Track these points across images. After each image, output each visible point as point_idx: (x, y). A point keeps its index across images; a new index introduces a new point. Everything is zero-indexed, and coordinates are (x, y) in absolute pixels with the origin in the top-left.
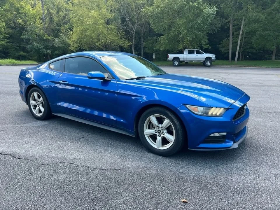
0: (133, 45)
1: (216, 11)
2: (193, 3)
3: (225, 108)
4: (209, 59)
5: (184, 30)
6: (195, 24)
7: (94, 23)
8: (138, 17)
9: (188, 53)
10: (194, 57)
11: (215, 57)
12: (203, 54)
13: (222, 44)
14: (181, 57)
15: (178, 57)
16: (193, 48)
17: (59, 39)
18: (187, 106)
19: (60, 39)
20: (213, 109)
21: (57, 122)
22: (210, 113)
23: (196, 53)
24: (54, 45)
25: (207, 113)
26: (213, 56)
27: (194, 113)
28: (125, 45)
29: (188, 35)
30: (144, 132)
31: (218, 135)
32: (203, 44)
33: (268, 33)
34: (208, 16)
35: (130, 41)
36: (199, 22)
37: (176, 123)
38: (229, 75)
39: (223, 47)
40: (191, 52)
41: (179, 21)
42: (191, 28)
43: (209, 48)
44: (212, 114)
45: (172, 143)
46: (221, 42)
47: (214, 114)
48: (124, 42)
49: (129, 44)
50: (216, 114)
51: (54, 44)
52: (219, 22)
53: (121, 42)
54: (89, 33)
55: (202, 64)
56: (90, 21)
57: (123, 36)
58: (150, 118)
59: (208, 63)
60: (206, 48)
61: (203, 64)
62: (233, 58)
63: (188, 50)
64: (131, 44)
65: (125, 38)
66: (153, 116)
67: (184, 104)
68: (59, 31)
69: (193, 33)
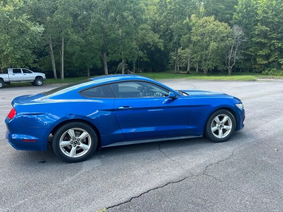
1: (44, 30)
2: (17, 19)
4: (38, 78)
5: (9, 46)
6: (23, 41)
9: (14, 73)
11: (45, 76)
12: (32, 74)
14: (5, 77)
15: (1, 78)
18: (236, 105)
23: (23, 73)
26: (43, 75)
29: (15, 53)
30: (212, 130)
33: (86, 54)
43: (37, 67)
55: (33, 84)
58: (215, 119)
59: (40, 83)
62: (59, 76)
63: (13, 69)
66: (217, 117)
69: (21, 51)
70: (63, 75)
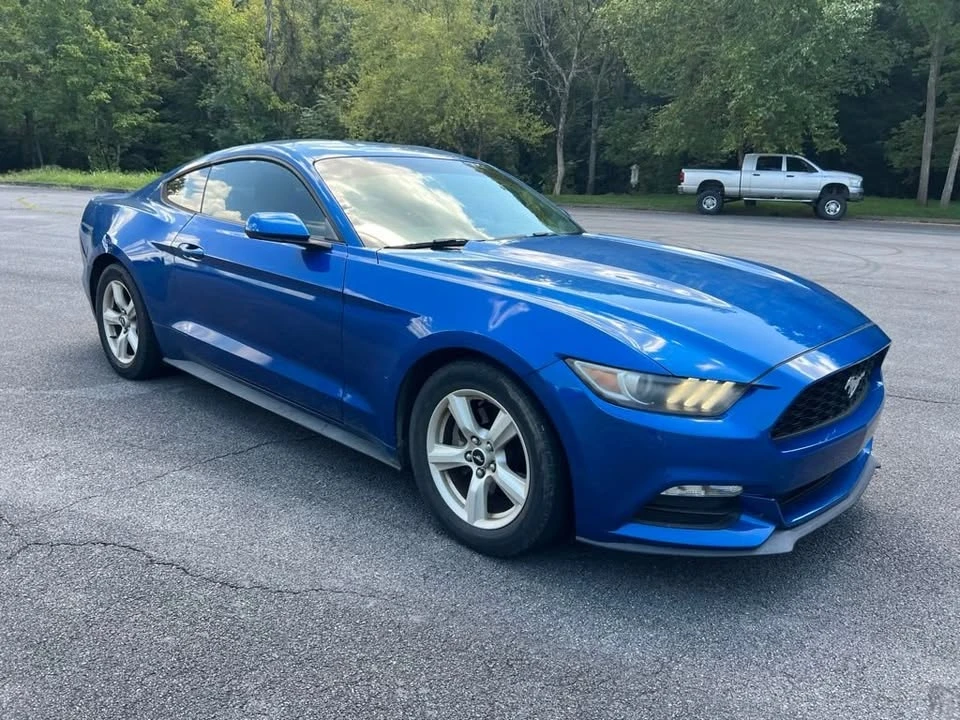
0: (560, 137)
1: (874, 9)
3: (738, 385)
4: (835, 191)
5: (746, 81)
6: (791, 58)
7: (426, 56)
8: (582, 36)
9: (758, 168)
10: (780, 182)
11: (859, 184)
12: (815, 174)
13: (894, 138)
14: (730, 179)
15: (720, 182)
16: (776, 148)
17: (316, 109)
18: (577, 364)
19: (319, 110)
20: (687, 384)
21: (176, 391)
22: (671, 400)
23: (789, 170)
24: (299, 130)
25: (660, 401)
26: (852, 182)
27: (600, 395)
28: (530, 135)
29: (760, 101)
30: (429, 455)
31: (702, 494)
32: (816, 136)
34: (841, 32)
35: (549, 120)
36: (805, 51)
37: (533, 428)
38: (900, 252)
39: (899, 149)
40: (767, 164)
41: (729, 51)
42: (775, 74)
43: (838, 150)
44: (680, 404)
45: (520, 508)
46: (894, 130)
47: (689, 404)
48: (529, 126)
49: (544, 132)
50: (698, 406)
51: (298, 127)
52: (886, 54)
53: (518, 125)
54: (408, 92)
55: (810, 210)
56: (415, 51)
57: (525, 104)
58: (448, 403)
59: (833, 208)
60: (827, 149)
61: (811, 208)
62: (935, 191)
63: (758, 155)
64: (551, 130)
65: (530, 111)
66: (457, 395)
67: (564, 358)
68: (316, 83)
69: (780, 94)
70: (949, 187)
